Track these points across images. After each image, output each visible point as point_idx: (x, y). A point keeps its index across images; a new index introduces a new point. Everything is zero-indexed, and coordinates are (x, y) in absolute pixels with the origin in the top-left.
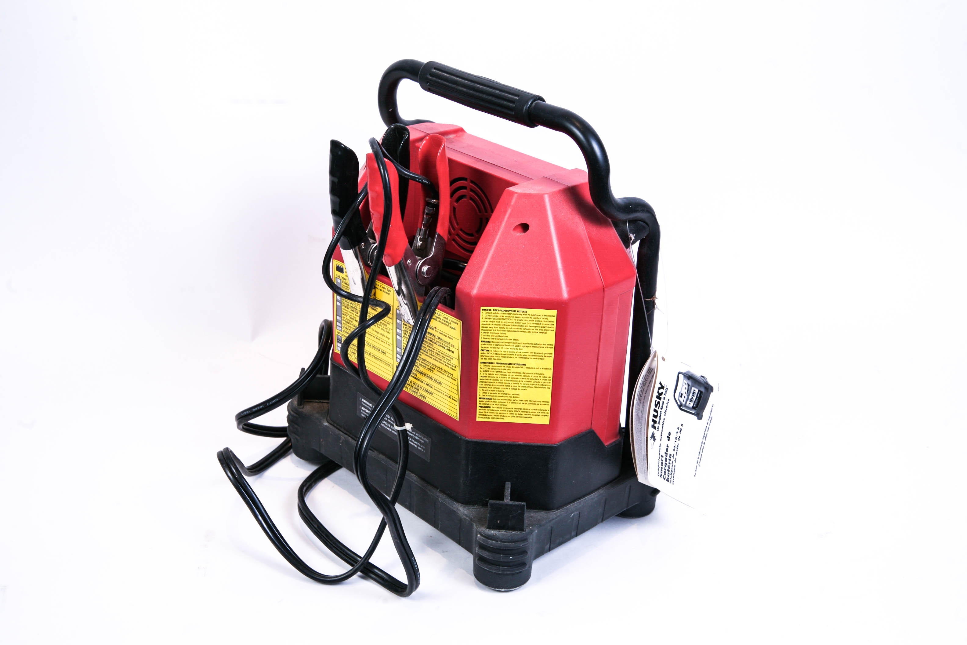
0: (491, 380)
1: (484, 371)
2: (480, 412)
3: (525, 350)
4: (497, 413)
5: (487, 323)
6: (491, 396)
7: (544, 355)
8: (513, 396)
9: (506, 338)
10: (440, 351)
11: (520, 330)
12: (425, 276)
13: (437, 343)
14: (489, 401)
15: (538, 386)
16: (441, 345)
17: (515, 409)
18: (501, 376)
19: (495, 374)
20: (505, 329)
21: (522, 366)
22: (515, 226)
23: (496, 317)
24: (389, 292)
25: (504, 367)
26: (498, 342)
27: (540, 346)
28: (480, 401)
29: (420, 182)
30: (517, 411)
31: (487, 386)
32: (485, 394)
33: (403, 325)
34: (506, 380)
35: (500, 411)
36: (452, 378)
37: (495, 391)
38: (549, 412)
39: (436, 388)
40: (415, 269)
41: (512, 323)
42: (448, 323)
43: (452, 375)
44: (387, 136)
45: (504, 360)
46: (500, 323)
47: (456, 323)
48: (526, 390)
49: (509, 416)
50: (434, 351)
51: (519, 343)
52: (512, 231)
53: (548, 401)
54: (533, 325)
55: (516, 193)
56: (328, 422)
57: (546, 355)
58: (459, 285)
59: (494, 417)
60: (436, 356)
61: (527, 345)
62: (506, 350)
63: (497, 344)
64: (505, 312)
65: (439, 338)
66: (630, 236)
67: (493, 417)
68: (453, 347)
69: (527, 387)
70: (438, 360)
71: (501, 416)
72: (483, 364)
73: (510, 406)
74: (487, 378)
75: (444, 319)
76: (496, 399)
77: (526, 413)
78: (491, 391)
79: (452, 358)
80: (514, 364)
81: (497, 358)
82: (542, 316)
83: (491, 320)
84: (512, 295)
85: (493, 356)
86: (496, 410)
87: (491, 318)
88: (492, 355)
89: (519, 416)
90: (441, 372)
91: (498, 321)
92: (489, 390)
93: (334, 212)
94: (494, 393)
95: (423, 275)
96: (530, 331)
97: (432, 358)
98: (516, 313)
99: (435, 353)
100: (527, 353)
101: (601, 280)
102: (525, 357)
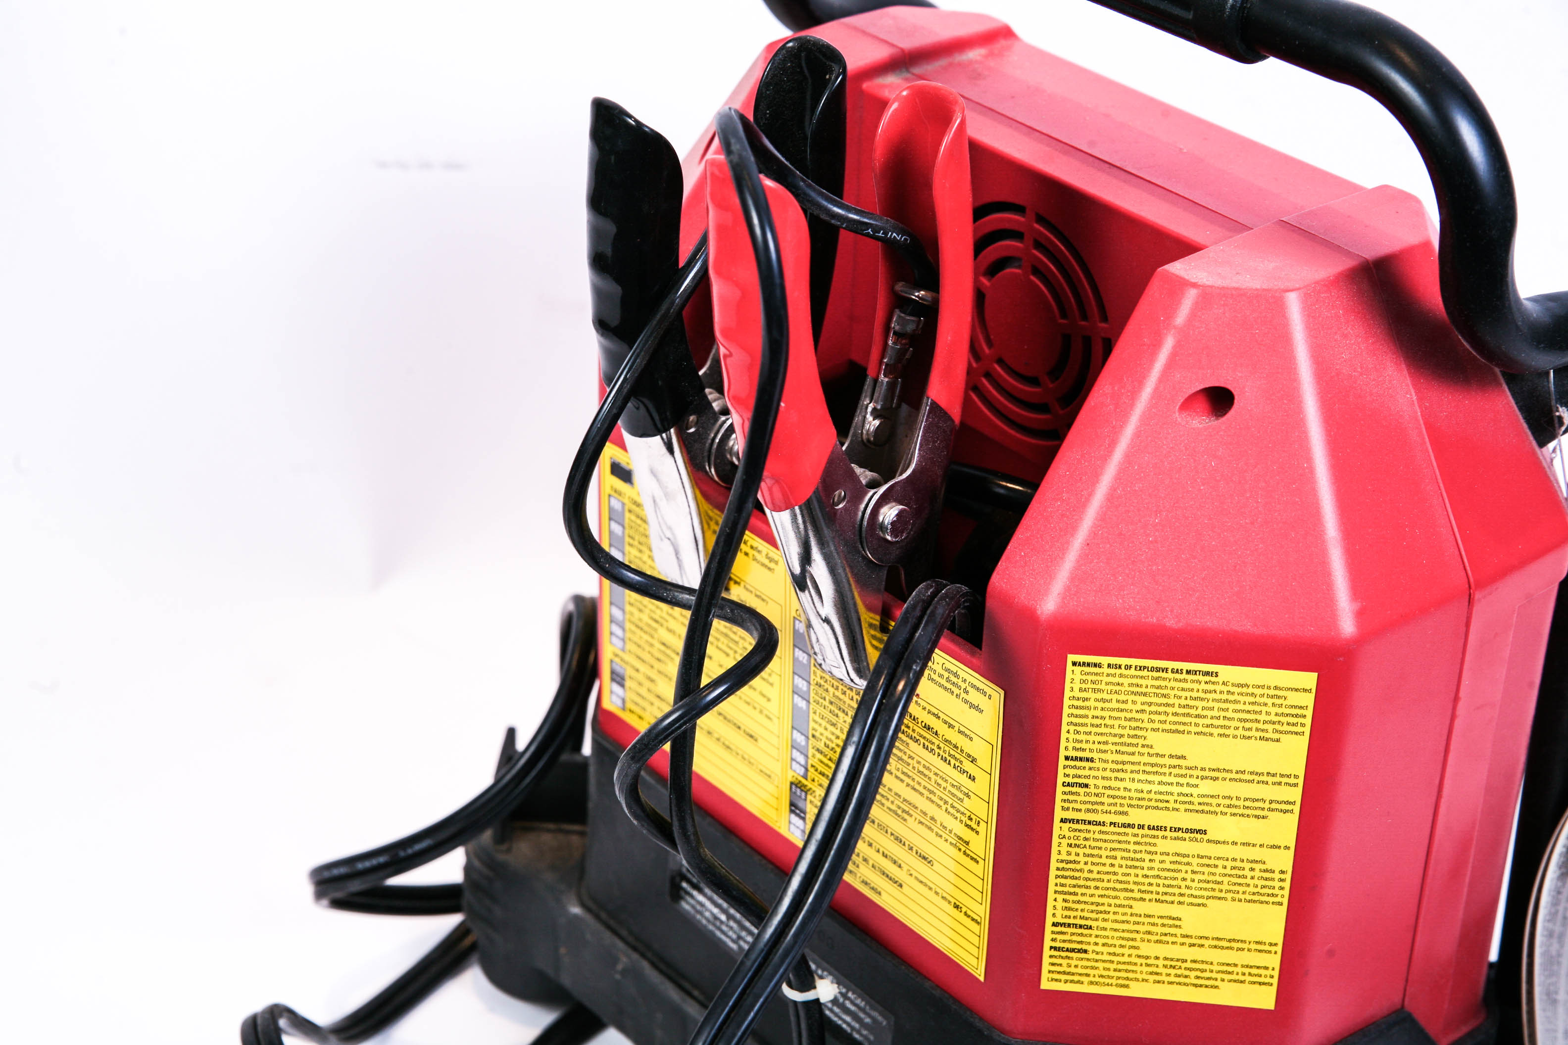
0: (1090, 871)
1: (1070, 845)
2: (1053, 964)
3: (1206, 787)
4: (1109, 969)
5: (1086, 704)
6: (1091, 919)
7: (1267, 805)
8: (1160, 921)
9: (1145, 750)
10: (931, 767)
11: (1193, 729)
12: (889, 538)
13: (922, 741)
14: (1081, 935)
15: (1242, 897)
16: (935, 748)
17: (1166, 959)
18: (1124, 863)
19: (1107, 857)
20: (1146, 725)
21: (1195, 835)
22: (1187, 396)
23: (1118, 688)
24: (772, 565)
25: (1136, 835)
26: (1117, 763)
27: (1257, 777)
28: (1053, 932)
29: (878, 239)
30: (1171, 966)
31: (1079, 891)
32: (1072, 914)
33: (813, 668)
34: (1140, 876)
35: (1119, 963)
36: (965, 853)
37: (1103, 904)
38: (1276, 973)
39: (912, 872)
40: (856, 514)
41: (1167, 705)
42: (959, 687)
43: (967, 843)
44: (774, 75)
45: (1136, 816)
46: (1129, 706)
47: (985, 693)
48: (1204, 905)
49: (1147, 981)
50: (910, 761)
51: (1188, 768)
52: (1177, 414)
53: (1274, 942)
54: (1237, 716)
55: (1194, 285)
56: (583, 905)
57: (1274, 806)
58: (999, 580)
59: (1097, 979)
60: (915, 776)
61: (1215, 774)
62: (1146, 787)
63: (1115, 766)
64: (1145, 673)
65: (928, 728)
66: (1557, 414)
67: (1093, 979)
68: (973, 761)
69: (1209, 898)
70: (921, 789)
71: (1118, 978)
72: (1068, 825)
73: (1147, 949)
74: (1078, 867)
75: (946, 675)
76: (1105, 929)
77: (1199, 974)
78: (1092, 904)
79: (968, 796)
80: (1168, 829)
81: (1113, 809)
82: (1269, 688)
83: (1099, 696)
84: (1171, 622)
85: (1103, 804)
86: (1104, 961)
87: (1099, 690)
88: (1098, 800)
89: (1177, 980)
90: (930, 828)
91: (1122, 697)
92: (1085, 903)
93: (602, 324)
94: (1101, 912)
95: (882, 535)
96: (1227, 732)
97: (902, 781)
98: (1184, 676)
99: (914, 768)
100: (1212, 797)
101: (1464, 567)
102: (1206, 808)
